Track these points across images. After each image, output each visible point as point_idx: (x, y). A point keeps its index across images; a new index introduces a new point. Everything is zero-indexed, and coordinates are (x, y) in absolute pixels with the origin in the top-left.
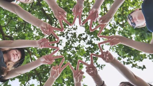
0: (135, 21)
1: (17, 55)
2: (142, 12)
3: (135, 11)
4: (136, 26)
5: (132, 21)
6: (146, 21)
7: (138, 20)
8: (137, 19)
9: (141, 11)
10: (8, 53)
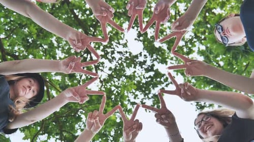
0: (226, 33)
1: (30, 87)
2: (240, 20)
3: (228, 17)
4: (229, 43)
5: (222, 34)
6: (246, 35)
7: (232, 33)
8: (230, 31)
9: (239, 17)
10: (15, 84)
